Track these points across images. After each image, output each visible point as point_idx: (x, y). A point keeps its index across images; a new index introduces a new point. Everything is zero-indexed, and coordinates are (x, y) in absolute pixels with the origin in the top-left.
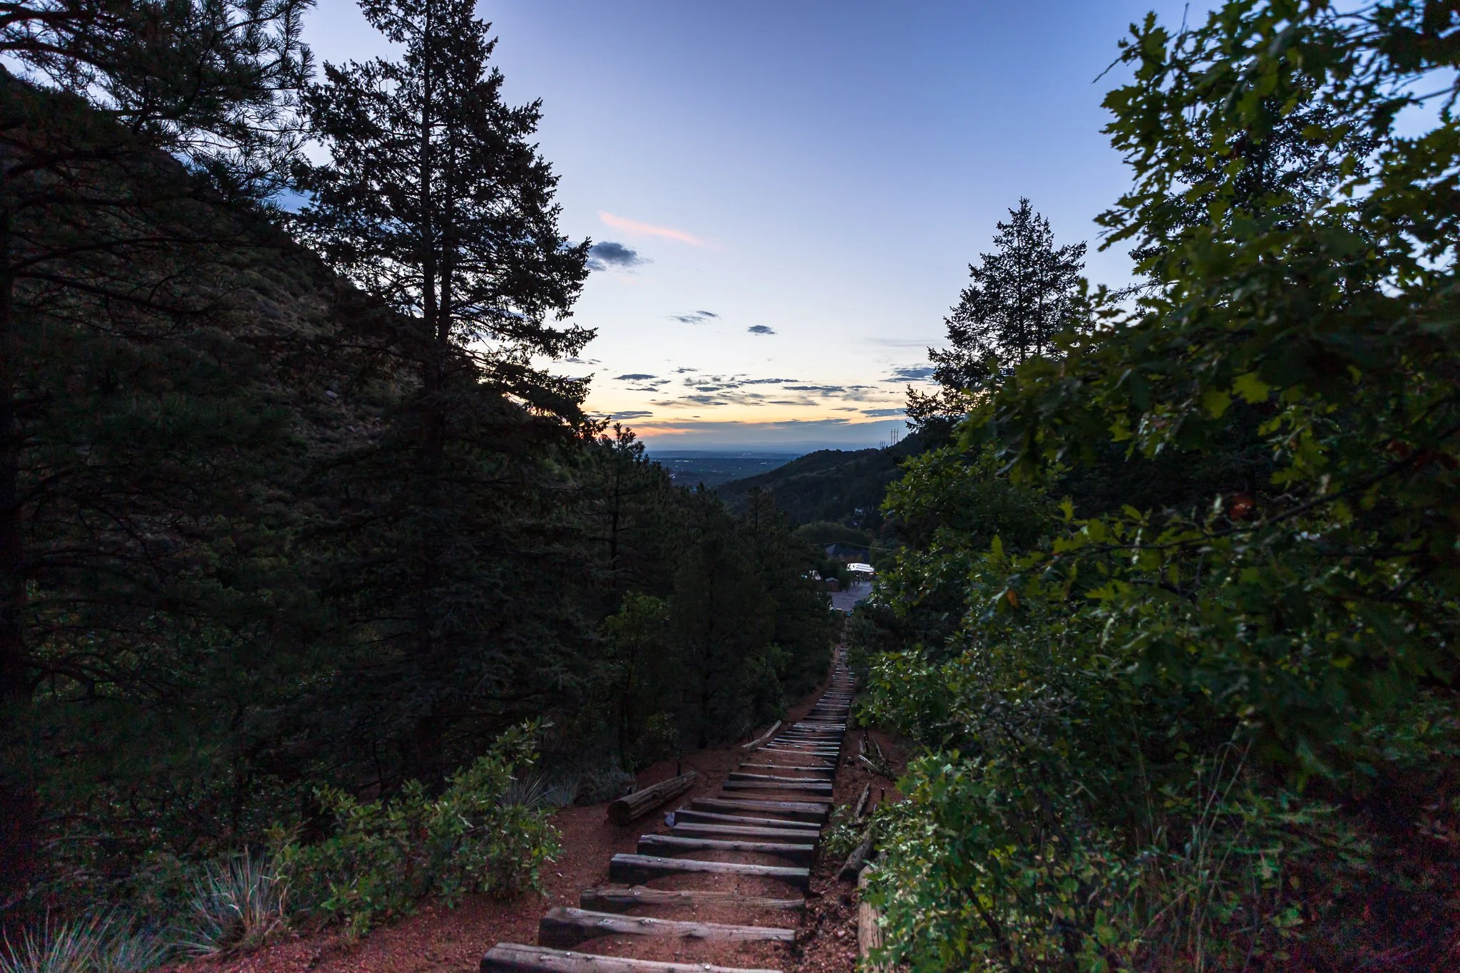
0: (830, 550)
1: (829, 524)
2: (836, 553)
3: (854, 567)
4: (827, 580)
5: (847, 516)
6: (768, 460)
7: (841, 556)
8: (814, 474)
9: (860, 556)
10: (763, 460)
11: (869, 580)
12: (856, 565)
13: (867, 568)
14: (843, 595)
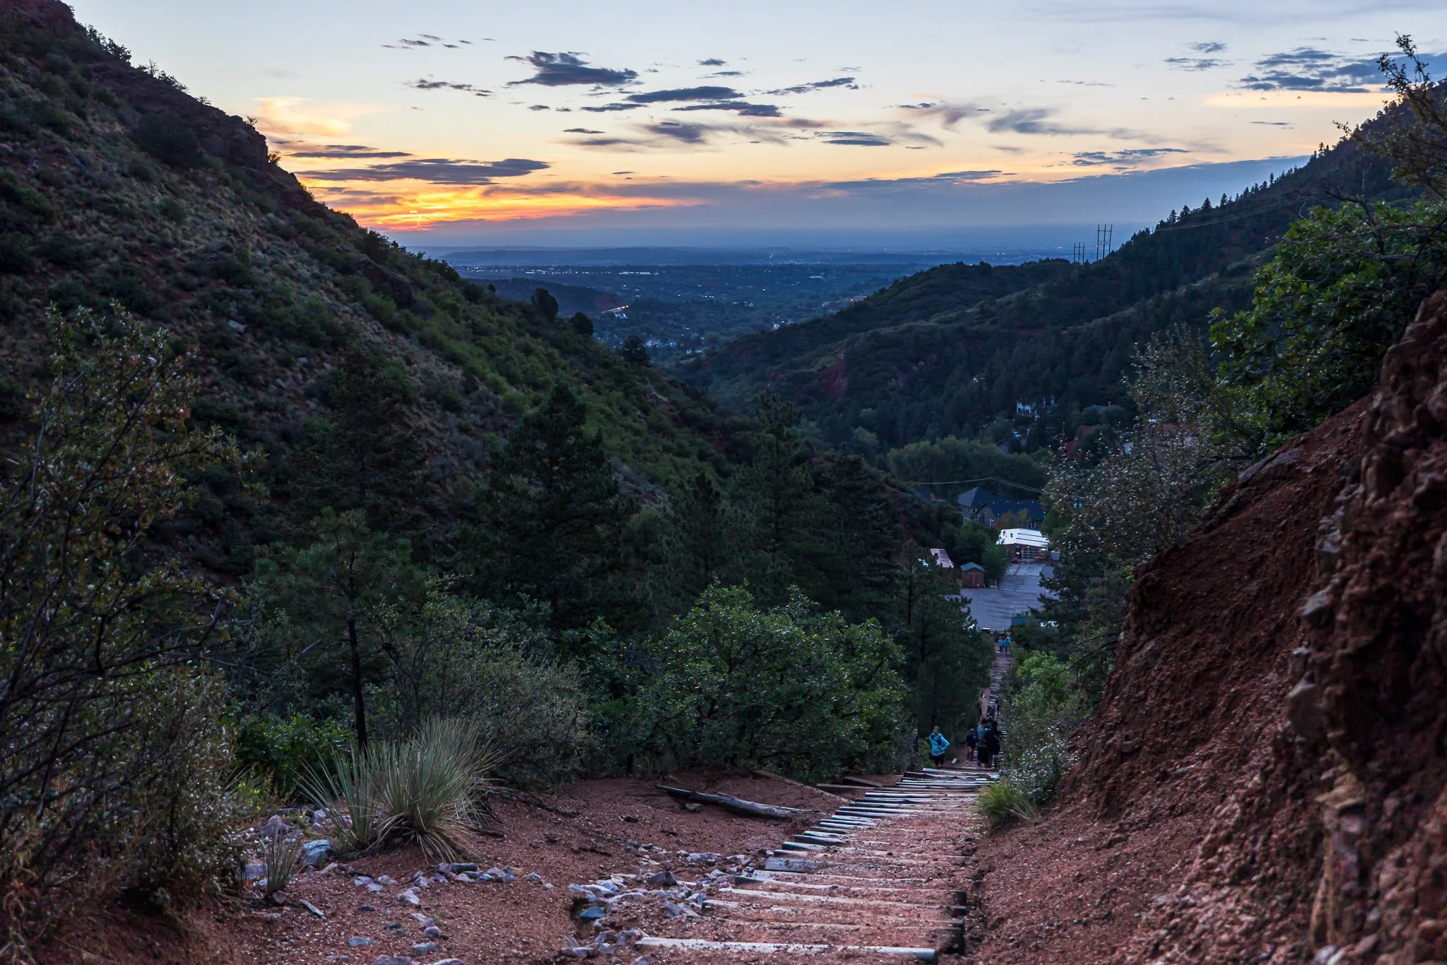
0: (966, 498)
1: (963, 443)
2: (978, 504)
3: (1010, 537)
4: (964, 568)
5: (1000, 421)
6: (826, 270)
7: (987, 511)
8: (932, 323)
9: (1023, 513)
10: (817, 270)
11: (1039, 562)
12: (1015, 531)
13: (1034, 538)
14: (991, 594)
